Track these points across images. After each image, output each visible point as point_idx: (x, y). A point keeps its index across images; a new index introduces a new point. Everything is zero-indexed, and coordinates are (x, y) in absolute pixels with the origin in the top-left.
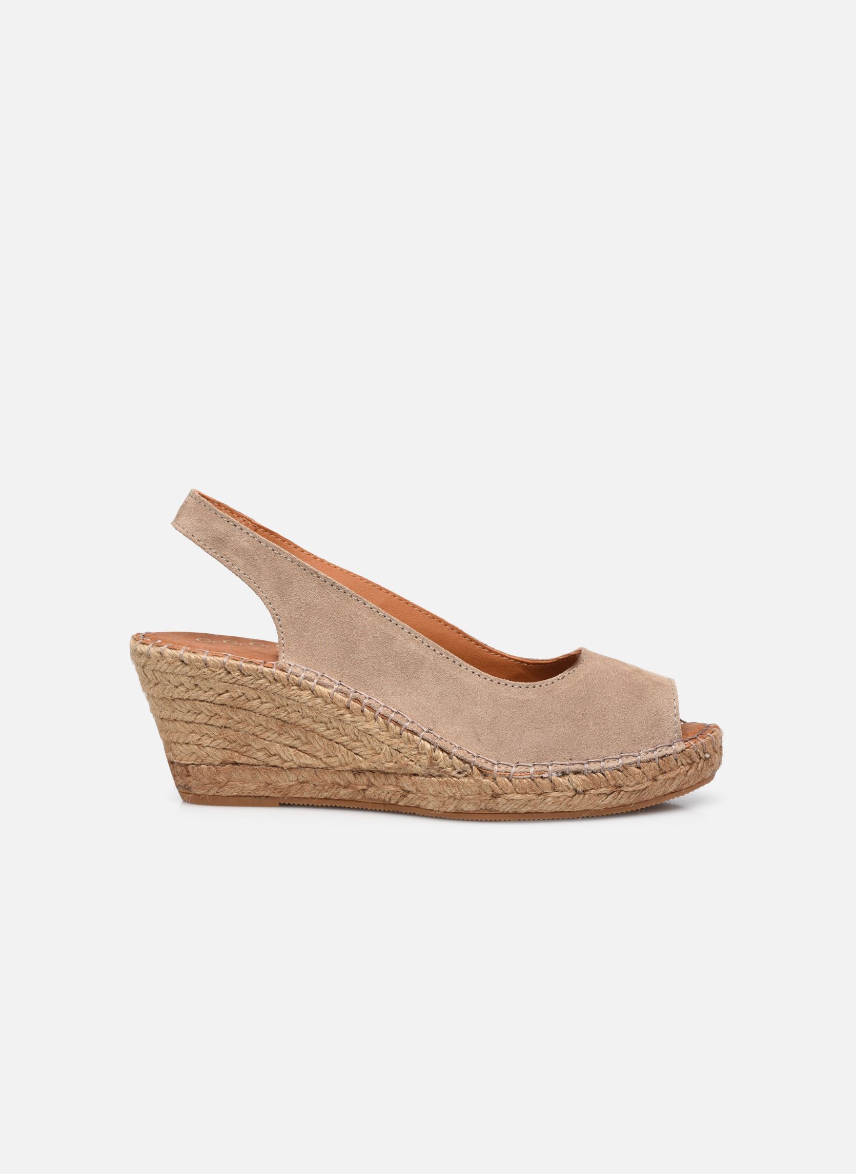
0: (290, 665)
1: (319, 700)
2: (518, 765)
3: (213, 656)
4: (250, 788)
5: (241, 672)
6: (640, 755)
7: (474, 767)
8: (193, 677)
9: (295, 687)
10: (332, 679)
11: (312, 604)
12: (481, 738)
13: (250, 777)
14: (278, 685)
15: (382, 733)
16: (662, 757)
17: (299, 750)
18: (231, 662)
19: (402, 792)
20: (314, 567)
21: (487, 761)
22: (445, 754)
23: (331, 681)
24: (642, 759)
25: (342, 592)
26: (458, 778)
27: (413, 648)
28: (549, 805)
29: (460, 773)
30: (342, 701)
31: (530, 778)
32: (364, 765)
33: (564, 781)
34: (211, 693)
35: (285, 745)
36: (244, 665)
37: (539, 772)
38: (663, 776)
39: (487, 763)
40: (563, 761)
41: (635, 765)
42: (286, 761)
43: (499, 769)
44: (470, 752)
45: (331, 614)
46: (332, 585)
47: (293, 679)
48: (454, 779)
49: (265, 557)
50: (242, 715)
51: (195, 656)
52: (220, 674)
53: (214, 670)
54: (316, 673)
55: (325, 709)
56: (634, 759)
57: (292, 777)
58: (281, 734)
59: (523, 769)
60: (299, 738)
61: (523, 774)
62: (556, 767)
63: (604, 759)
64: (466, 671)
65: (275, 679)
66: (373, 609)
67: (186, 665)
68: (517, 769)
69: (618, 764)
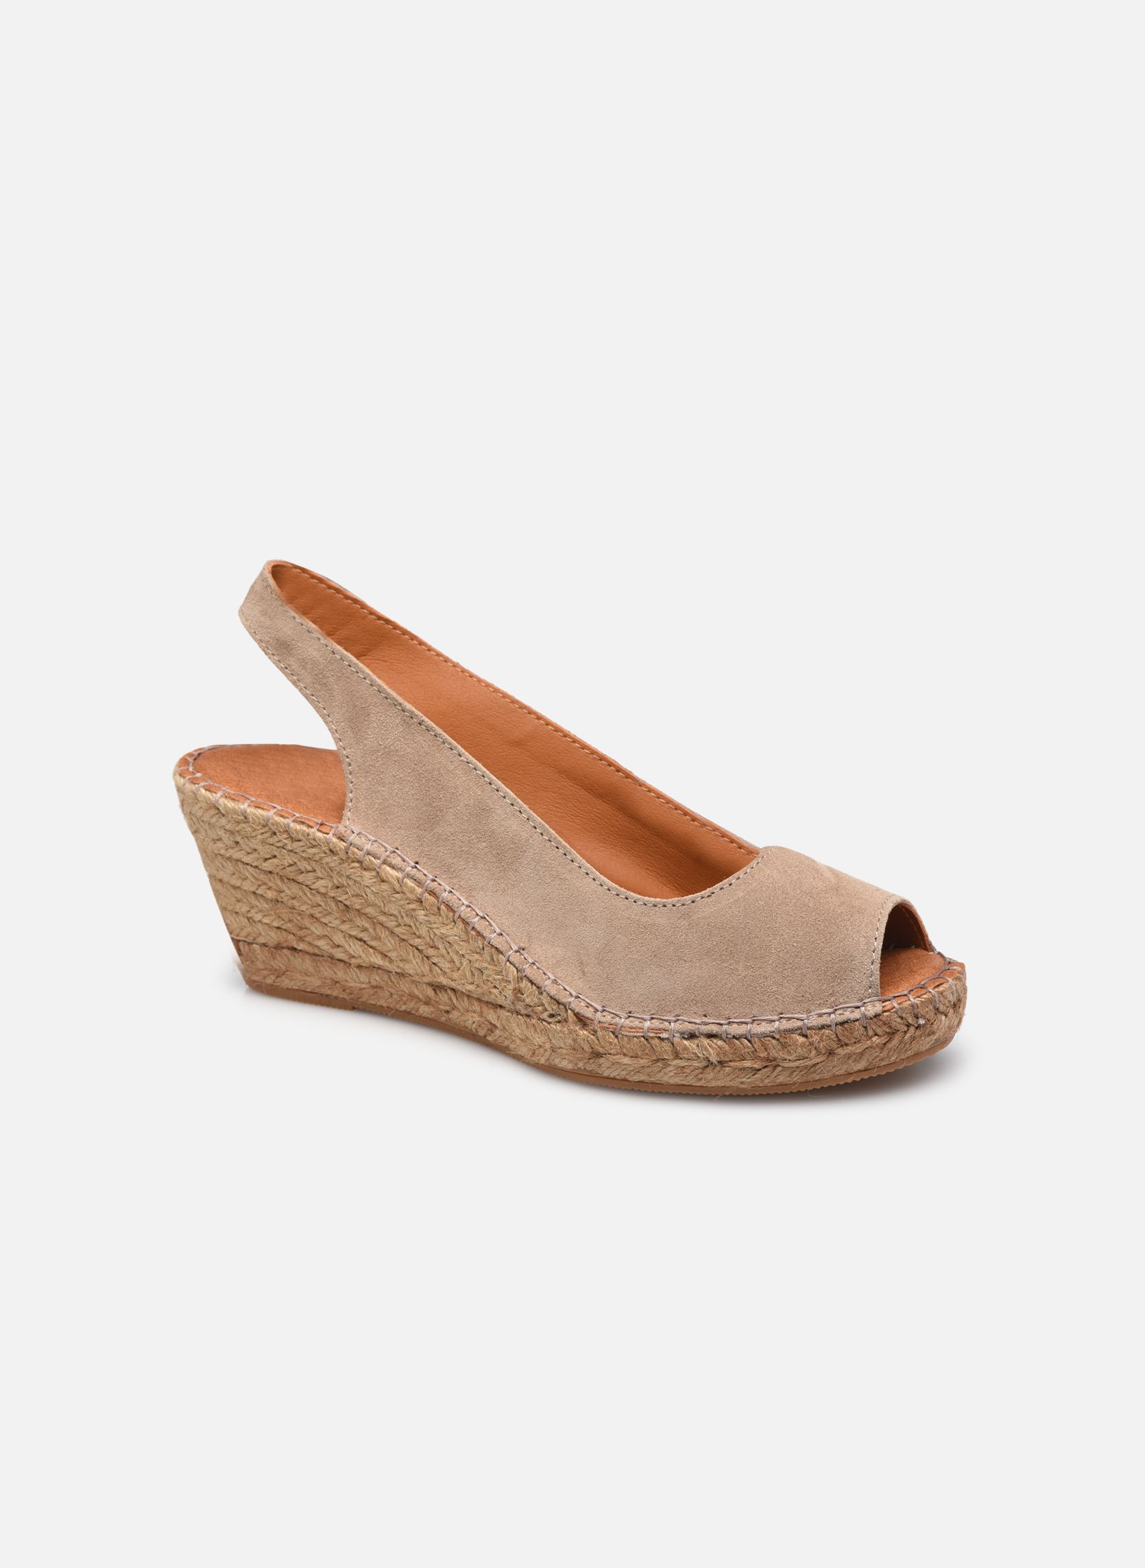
0: (353, 833)
1: (385, 886)
2: (630, 1017)
3: (256, 807)
4: (314, 983)
5: (289, 834)
6: (808, 1018)
7: (569, 1011)
8: (232, 833)
9: (356, 865)
10: (406, 858)
11: (392, 747)
12: (586, 970)
13: (311, 969)
14: (334, 858)
15: (461, 943)
16: (842, 1024)
17: (368, 945)
18: (278, 819)
19: (489, 1027)
20: (400, 695)
21: (588, 1006)
22: (534, 987)
23: (404, 861)
24: (809, 1025)
25: (431, 735)
26: (549, 1023)
27: (514, 827)
28: (669, 1076)
29: (552, 1016)
30: (412, 891)
31: (643, 1037)
32: (444, 980)
33: (692, 1045)
34: (255, 855)
35: (351, 936)
36: (292, 825)
37: (656, 1030)
38: (844, 1050)
39: (587, 1007)
40: (693, 1018)
41: (799, 1032)
42: (354, 957)
43: (603, 1019)
44: (567, 988)
45: (416, 764)
46: (420, 724)
47: (354, 853)
48: (544, 1023)
49: (338, 674)
50: (295, 889)
51: (233, 804)
52: (263, 833)
53: (254, 827)
54: (385, 848)
55: (394, 899)
56: (799, 1024)
57: (363, 977)
58: (344, 921)
59: (636, 1023)
60: (365, 930)
61: (634, 1030)
62: (681, 1026)
63: (754, 1020)
64: (578, 870)
65: (331, 851)
66: (470, 765)
67: (223, 815)
68: (627, 1022)
69: (773, 1029)
